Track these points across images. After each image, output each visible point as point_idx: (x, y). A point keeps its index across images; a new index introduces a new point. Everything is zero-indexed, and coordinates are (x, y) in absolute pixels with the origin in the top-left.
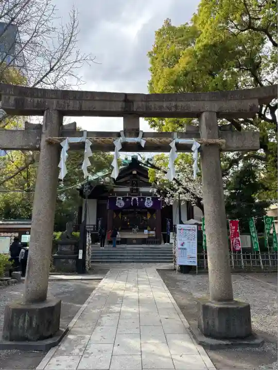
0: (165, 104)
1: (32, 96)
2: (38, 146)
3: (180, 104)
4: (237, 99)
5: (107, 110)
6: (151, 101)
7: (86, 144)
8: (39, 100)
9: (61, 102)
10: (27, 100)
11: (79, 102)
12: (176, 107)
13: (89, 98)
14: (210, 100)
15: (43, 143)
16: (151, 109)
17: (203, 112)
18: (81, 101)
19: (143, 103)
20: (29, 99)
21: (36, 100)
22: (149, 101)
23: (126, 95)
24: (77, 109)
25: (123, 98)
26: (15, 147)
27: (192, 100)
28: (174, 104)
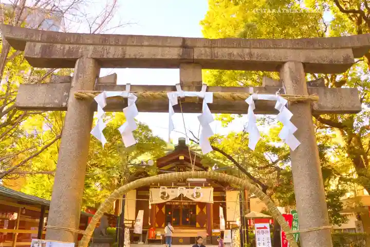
0: (235, 51)
1: (63, 42)
2: (64, 104)
3: (255, 51)
4: (327, 49)
5: (159, 57)
6: (217, 47)
7: (129, 100)
8: (71, 46)
9: (100, 48)
10: (56, 47)
11: (122, 49)
12: (251, 55)
13: (135, 44)
14: (293, 48)
15: (72, 100)
16: (217, 57)
17: (286, 62)
18: (124, 47)
19: (208, 50)
20: (59, 46)
21: (67, 47)
22: (214, 47)
23: (184, 39)
24: (120, 57)
25: (180, 43)
26: (36, 105)
27: (270, 48)
28: (247, 50)
